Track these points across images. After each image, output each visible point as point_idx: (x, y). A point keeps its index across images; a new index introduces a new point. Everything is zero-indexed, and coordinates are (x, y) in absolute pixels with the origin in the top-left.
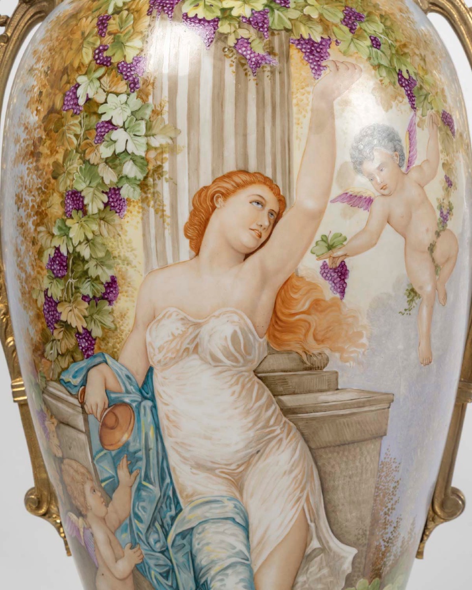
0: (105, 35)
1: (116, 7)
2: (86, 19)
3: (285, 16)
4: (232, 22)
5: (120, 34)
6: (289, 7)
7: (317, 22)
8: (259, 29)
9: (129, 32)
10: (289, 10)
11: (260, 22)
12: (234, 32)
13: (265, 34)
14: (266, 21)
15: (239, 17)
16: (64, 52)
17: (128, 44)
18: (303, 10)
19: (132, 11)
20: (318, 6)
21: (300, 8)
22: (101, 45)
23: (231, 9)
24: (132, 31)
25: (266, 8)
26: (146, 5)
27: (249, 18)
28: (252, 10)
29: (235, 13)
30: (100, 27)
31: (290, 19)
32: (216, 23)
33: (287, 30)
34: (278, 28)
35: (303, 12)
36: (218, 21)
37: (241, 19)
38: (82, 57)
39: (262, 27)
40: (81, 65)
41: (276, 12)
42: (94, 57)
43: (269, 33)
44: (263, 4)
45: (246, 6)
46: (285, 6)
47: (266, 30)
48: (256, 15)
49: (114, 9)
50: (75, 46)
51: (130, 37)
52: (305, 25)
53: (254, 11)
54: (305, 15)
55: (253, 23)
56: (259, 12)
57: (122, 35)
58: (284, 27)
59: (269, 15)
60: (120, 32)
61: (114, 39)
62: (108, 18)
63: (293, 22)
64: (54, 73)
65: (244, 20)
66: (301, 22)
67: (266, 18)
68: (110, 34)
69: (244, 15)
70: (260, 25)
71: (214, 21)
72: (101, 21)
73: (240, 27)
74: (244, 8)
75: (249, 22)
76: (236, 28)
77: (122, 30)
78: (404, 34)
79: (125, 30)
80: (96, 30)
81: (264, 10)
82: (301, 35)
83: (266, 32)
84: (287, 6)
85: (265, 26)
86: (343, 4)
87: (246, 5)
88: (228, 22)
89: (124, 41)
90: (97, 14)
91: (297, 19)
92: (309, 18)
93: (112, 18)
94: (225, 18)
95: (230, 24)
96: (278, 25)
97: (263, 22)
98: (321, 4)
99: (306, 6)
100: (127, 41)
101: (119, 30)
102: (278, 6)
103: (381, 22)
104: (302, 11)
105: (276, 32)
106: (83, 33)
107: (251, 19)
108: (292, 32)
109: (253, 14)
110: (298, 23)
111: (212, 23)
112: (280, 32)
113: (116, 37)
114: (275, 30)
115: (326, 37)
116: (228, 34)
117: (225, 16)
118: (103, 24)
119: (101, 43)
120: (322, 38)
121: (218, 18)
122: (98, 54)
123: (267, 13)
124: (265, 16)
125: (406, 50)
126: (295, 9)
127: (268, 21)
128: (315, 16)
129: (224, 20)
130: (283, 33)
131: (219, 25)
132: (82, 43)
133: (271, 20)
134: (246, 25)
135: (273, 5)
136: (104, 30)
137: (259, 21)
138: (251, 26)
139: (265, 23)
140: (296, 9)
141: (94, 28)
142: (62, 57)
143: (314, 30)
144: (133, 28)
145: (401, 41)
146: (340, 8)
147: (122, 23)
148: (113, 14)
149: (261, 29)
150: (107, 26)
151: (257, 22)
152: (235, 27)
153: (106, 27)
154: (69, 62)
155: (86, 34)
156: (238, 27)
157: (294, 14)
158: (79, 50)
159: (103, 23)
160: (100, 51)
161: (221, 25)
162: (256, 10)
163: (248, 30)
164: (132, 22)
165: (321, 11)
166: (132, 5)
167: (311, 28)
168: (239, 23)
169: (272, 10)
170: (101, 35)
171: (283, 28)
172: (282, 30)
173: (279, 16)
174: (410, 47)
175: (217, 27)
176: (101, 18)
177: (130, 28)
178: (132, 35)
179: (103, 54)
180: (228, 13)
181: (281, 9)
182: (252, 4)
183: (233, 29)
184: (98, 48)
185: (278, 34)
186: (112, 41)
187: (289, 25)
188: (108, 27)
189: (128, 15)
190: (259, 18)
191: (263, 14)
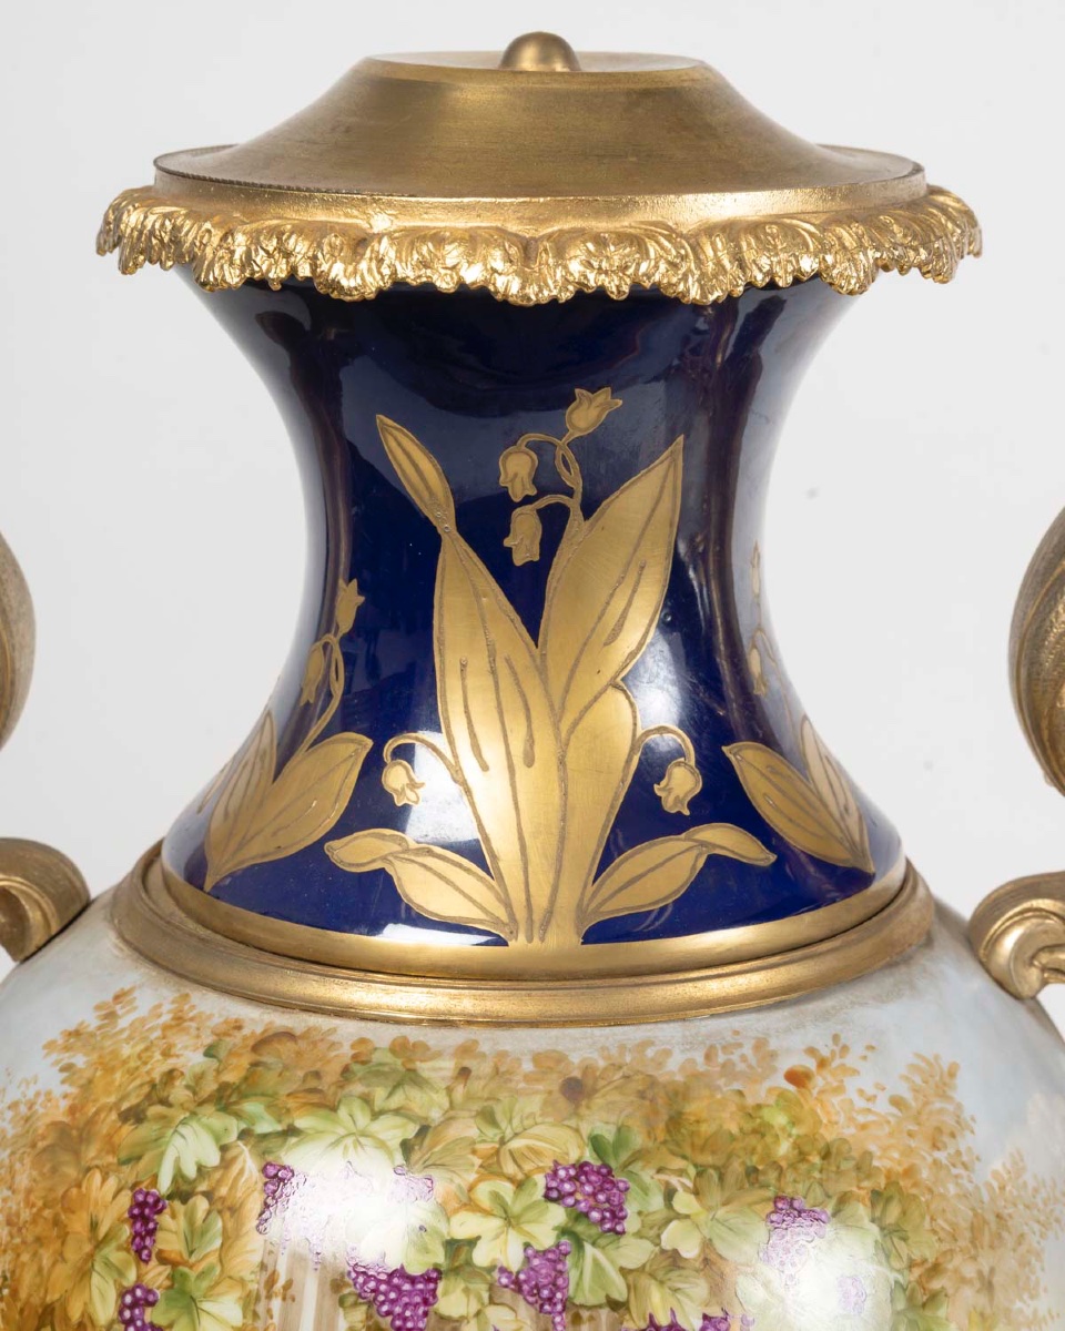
0: (149, 1256)
1: (179, 1176)
2: (104, 1180)
3: (612, 1262)
4: (471, 1286)
5: (186, 1270)
6: (623, 1233)
7: (697, 1271)
8: (542, 1306)
9: (210, 1269)
10: (624, 1240)
11: (544, 1286)
12: (478, 1314)
13: (558, 1319)
14: (560, 1282)
15: (490, 1269)
16: (46, 1258)
17: (206, 1306)
18: (659, 1236)
19: (219, 1206)
20: (703, 1217)
21: (652, 1233)
22: (137, 1286)
23: (472, 1243)
24: (218, 1270)
25: (564, 1240)
26: (256, 1194)
27: (518, 1273)
28: (527, 1246)
29: (481, 1257)
30: (138, 1225)
31: (624, 1272)
32: (432, 1286)
33: (614, 1305)
34: (592, 1300)
35: (658, 1245)
36: (435, 1281)
37: (496, 1274)
38: (91, 1298)
39: (550, 1300)
40: (86, 1320)
41: (588, 1248)
42: (121, 1313)
43: (567, 1317)
44: (555, 1228)
45: (512, 1233)
46: (612, 1230)
47: (559, 1307)
48: (536, 1262)
49: (175, 1180)
50: (73, 1254)
51: (212, 1288)
52: (662, 1283)
53: (530, 1252)
54: (663, 1251)
55: (525, 1287)
56: (545, 1252)
57: (193, 1274)
58: (608, 1297)
59: (569, 1261)
60: (185, 1263)
61: (171, 1277)
62: (157, 1206)
63: (630, 1278)
64: (19, 1305)
65: (504, 1281)
66: (652, 1275)
67: (561, 1272)
68: (163, 1260)
69: (505, 1265)
70: (545, 1293)
71: (427, 1279)
72: (142, 1205)
73: (492, 1301)
74: (506, 1243)
75: (517, 1285)
76: (483, 1304)
77: (193, 1259)
78: (934, 1232)
79: (199, 1261)
80: (127, 1231)
81: (558, 1246)
82: (651, 1317)
83: (560, 1313)
84: (619, 1228)
85: (559, 1295)
86: (770, 1193)
87: (511, 1230)
88: (462, 1285)
89: (196, 1294)
90: (129, 1174)
91: (642, 1269)
92: (674, 1259)
93: (167, 1211)
94: (455, 1271)
95: (467, 1291)
96: (592, 1290)
97: (554, 1285)
98: (709, 1209)
99: (668, 1221)
100: (207, 1296)
101: (185, 1256)
102: (595, 1231)
103: (873, 1221)
104: (656, 1240)
105: (585, 1314)
106: (94, 1226)
107: (522, 1277)
108: (628, 1309)
109: (528, 1259)
110: (644, 1281)
111: (420, 1286)
112: (594, 1314)
113: (177, 1276)
114: (582, 1306)
115: (715, 1312)
116: (462, 1319)
117: (457, 1264)
118: (145, 1220)
119: (139, 1277)
120: (705, 1317)
121: (437, 1269)
122: (132, 1307)
123: (566, 1255)
124: (560, 1267)
125: (936, 1285)
126: (639, 1235)
127: (567, 1280)
128: (690, 1251)
129: (452, 1279)
130: (605, 1314)
131: (439, 1292)
132: (91, 1257)
133: (573, 1275)
134: (508, 1295)
135: (580, 1228)
136: (148, 1242)
137: (545, 1281)
138: (521, 1297)
139: (558, 1288)
140: (641, 1237)
141: (121, 1221)
142: (40, 1270)
143: (688, 1296)
144: (221, 1261)
145: (925, 1261)
146: (758, 1207)
147: (194, 1235)
148: (170, 1197)
149: (547, 1307)
150: (155, 1229)
151: (536, 1286)
152: (480, 1299)
153: (151, 1233)
154: (56, 1296)
155: (103, 1230)
156: (486, 1300)
157: (634, 1252)
158: (84, 1273)
159: (145, 1213)
160: (135, 1304)
161: (446, 1293)
162: (538, 1247)
163: (514, 1310)
164: (218, 1243)
165: (706, 1232)
166: (219, 1182)
167: (676, 1290)
168: (491, 1288)
169: (579, 1244)
170: (139, 1252)
171: (603, 1300)
172: (600, 1306)
173: (596, 1263)
174: (950, 1266)
175: (435, 1296)
176: (140, 1198)
177: (213, 1259)
178: (217, 1283)
179: (143, 1313)
180: (462, 1257)
181: (602, 1242)
182: (527, 1227)
183: (474, 1307)
184: (132, 1291)
185: (591, 1318)
186: (167, 1283)
187: (620, 1293)
188: (159, 1235)
189: (209, 1213)
190: (544, 1271)
191: (555, 1257)
